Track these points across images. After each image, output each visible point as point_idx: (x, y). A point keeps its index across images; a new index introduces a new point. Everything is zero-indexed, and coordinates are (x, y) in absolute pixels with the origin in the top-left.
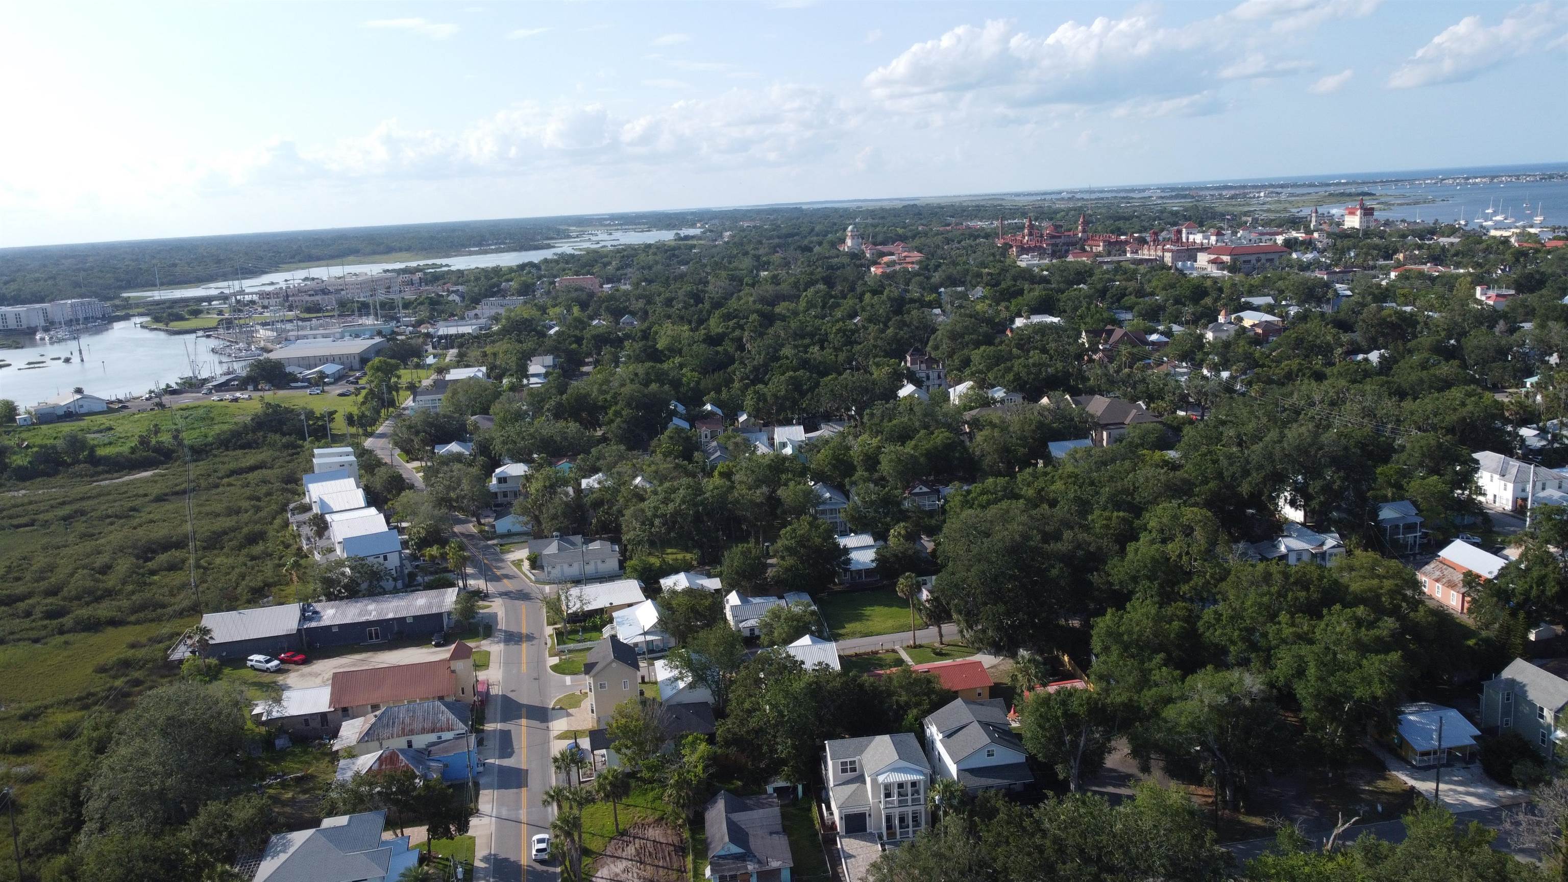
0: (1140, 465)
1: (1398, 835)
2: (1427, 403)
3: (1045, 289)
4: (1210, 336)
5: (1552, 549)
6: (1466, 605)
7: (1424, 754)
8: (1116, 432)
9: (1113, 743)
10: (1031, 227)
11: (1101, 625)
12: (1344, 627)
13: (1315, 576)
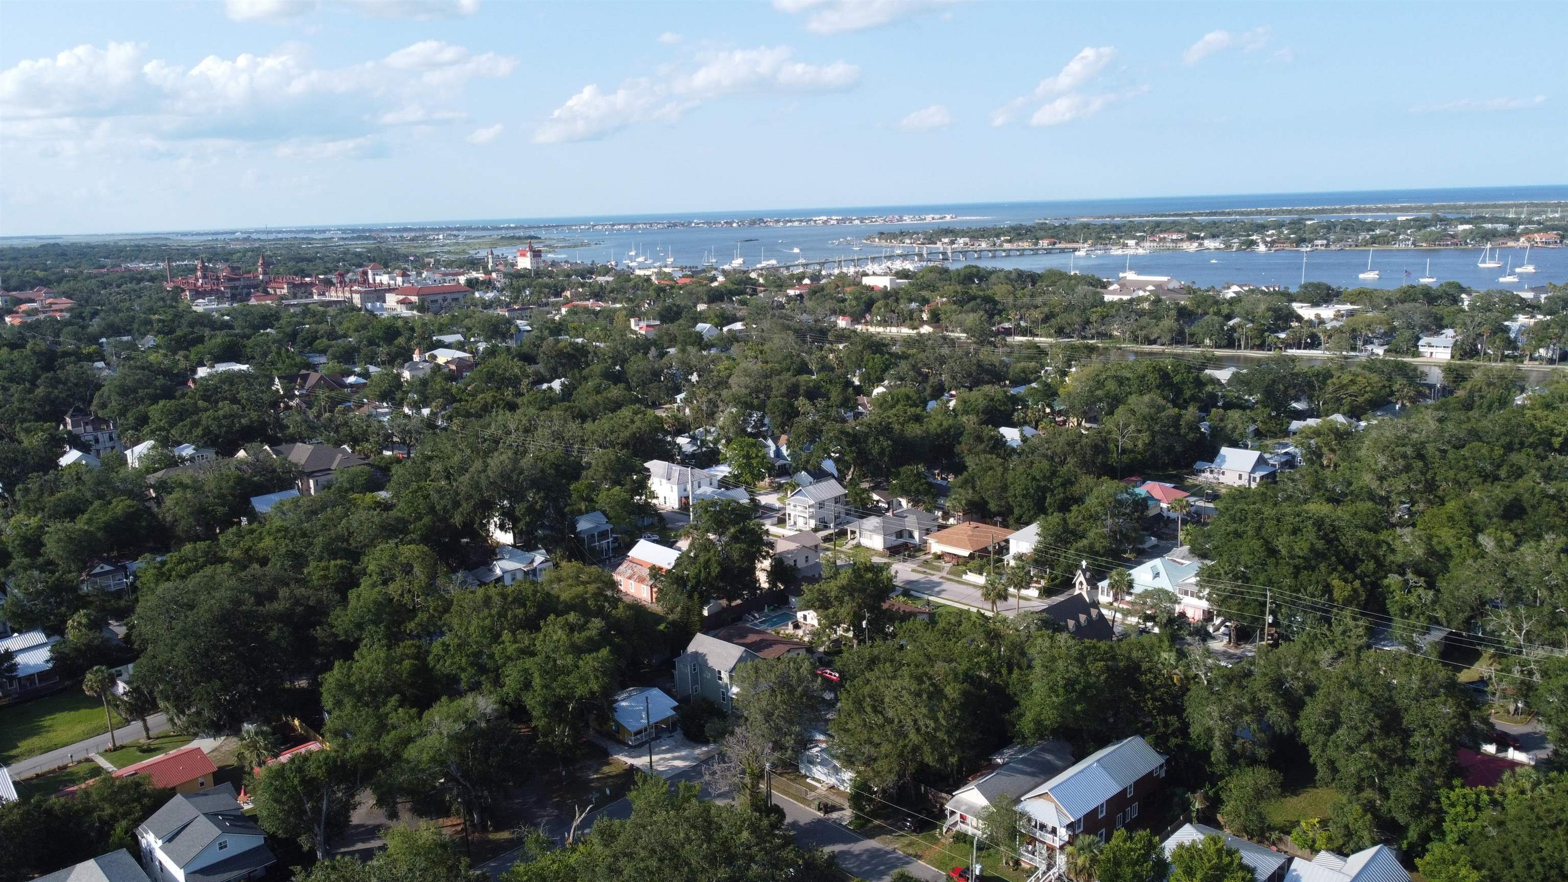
0: (353, 509)
1: (625, 811)
2: (604, 423)
3: (228, 336)
4: (407, 375)
5: (711, 536)
6: (654, 595)
7: (636, 734)
8: (323, 479)
9: (357, 798)
10: (205, 269)
11: (330, 680)
12: (560, 634)
13: (530, 592)
